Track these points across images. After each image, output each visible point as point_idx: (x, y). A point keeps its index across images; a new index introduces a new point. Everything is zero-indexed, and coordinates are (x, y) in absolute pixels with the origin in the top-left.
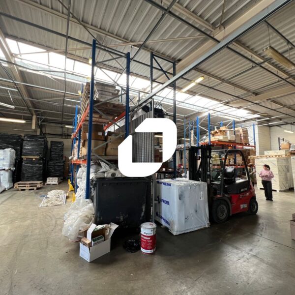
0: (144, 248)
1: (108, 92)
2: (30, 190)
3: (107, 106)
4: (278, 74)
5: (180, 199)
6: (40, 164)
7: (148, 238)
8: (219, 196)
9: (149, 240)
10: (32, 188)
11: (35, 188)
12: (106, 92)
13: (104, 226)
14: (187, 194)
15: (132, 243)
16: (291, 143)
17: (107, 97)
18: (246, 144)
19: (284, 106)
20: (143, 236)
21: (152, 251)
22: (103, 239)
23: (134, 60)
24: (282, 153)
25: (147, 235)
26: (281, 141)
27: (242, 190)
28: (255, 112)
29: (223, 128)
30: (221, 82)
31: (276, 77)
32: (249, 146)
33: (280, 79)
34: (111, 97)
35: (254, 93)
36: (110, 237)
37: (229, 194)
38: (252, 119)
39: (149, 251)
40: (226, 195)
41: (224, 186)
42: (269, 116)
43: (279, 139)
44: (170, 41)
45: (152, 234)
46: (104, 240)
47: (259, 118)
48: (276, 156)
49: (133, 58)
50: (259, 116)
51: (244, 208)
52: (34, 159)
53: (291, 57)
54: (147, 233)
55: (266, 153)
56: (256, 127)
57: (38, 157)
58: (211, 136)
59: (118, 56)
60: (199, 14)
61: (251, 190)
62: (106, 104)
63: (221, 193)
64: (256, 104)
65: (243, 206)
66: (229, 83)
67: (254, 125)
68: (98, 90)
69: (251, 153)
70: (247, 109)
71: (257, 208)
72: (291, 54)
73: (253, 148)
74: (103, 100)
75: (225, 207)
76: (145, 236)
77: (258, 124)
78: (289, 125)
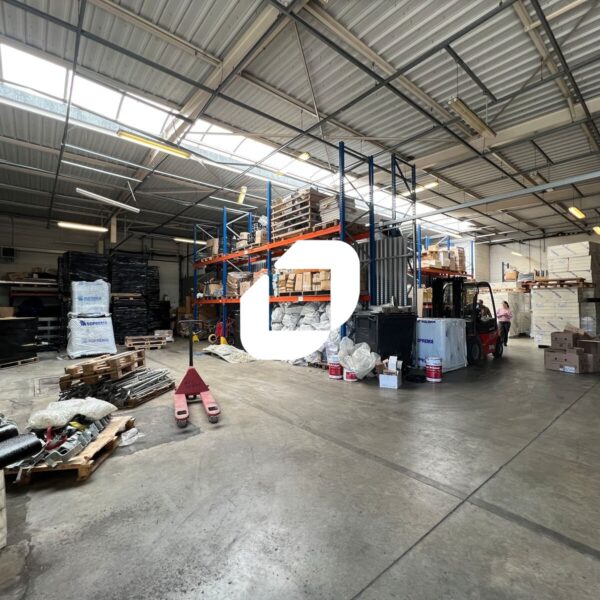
2: (152, 349)
5: (447, 335)
6: (142, 306)
10: (154, 346)
11: (159, 346)
14: (451, 331)
16: (518, 270)
18: (462, 272)
19: (521, 219)
26: (506, 267)
27: (490, 329)
29: (433, 248)
32: (466, 275)
42: (497, 231)
43: (503, 264)
52: (131, 299)
56: (475, 246)
57: (140, 295)
64: (486, 216)
65: (491, 347)
67: (472, 243)
77: (477, 242)
78: (517, 244)
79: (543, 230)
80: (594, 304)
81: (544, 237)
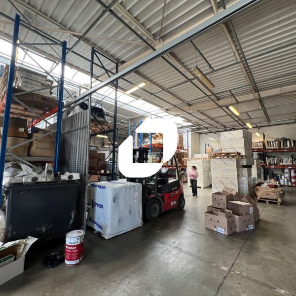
0: (69, 260)
1: (37, 81)
3: (34, 98)
4: (204, 91)
5: (114, 201)
7: (73, 248)
8: (153, 196)
9: (74, 250)
12: (34, 80)
13: (17, 242)
14: (121, 197)
15: (55, 256)
16: (213, 148)
17: (34, 86)
18: (181, 148)
19: (209, 117)
20: (68, 246)
21: (78, 261)
22: (13, 259)
23: (72, 51)
24: (206, 156)
25: (73, 244)
26: (207, 146)
27: (173, 189)
28: (189, 121)
30: (161, 90)
31: (203, 93)
32: (183, 149)
33: (205, 95)
34: (39, 88)
35: (188, 104)
36: (25, 253)
37: (161, 193)
38: (186, 127)
39: (74, 262)
40: (159, 194)
41: (158, 186)
42: (199, 125)
43: (205, 144)
44: (114, 40)
45: (79, 243)
46: (15, 259)
47: (192, 126)
48: (202, 158)
49: (71, 49)
50: (191, 124)
51: (174, 205)
53: (212, 79)
54: (72, 242)
55: (196, 156)
56: (190, 133)
58: (153, 139)
59: (52, 43)
60: (141, 22)
61: (180, 189)
62: (31, 94)
63: (154, 193)
64: (189, 113)
65: (173, 203)
66: (169, 92)
67: (188, 132)
68: (21, 77)
69: (184, 155)
70: (182, 117)
71: (184, 203)
72: (212, 76)
73: (187, 151)
74: (28, 90)
75: (157, 205)
76: (70, 246)
77: (191, 131)
78: (213, 134)
79: (225, 127)
80: (246, 169)
81: (225, 131)
